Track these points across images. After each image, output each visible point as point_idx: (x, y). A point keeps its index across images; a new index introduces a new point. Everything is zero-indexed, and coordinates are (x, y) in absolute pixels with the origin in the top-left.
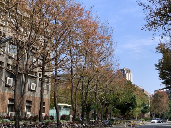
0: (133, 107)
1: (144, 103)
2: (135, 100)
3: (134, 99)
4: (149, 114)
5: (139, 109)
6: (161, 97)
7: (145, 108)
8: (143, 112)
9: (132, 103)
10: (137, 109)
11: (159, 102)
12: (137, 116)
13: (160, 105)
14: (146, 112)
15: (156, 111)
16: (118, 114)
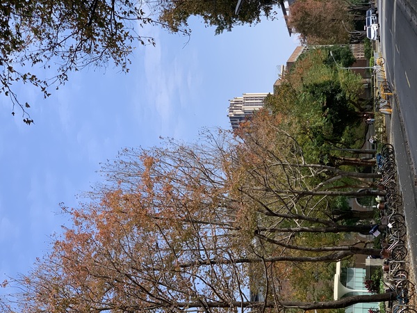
0: (337, 90)
1: (325, 62)
2: (316, 85)
3: (314, 89)
4: (353, 47)
5: (343, 75)
6: (307, 14)
7: (338, 58)
8: (350, 62)
9: (326, 93)
10: (341, 78)
11: (319, 19)
12: (360, 79)
13: (329, 17)
14: (348, 54)
15: (346, 27)
16: (359, 131)
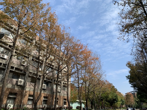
0: (117, 101)
1: (122, 100)
2: (117, 97)
4: (125, 105)
5: (119, 103)
6: (130, 96)
7: (122, 102)
9: (116, 99)
12: (119, 106)
13: (130, 101)
14: (123, 104)
15: (129, 104)
16: (109, 106)
